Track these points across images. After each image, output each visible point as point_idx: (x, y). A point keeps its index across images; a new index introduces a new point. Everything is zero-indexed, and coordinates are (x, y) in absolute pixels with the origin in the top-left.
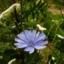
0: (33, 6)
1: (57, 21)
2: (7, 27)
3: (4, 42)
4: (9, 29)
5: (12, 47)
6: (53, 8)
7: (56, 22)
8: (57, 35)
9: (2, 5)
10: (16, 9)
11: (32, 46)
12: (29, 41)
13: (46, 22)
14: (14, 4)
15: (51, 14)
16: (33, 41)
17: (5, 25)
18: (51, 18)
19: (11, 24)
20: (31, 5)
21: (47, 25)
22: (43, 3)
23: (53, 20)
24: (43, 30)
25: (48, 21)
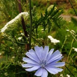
0: (45, 15)
1: (73, 31)
2: (12, 40)
3: (8, 56)
4: (15, 42)
5: (18, 62)
6: (67, 14)
7: (71, 32)
8: (73, 48)
9: (7, 11)
10: (24, 19)
11: (44, 68)
12: (40, 61)
13: (58, 30)
14: (22, 13)
15: (65, 23)
16: (46, 62)
17: (10, 38)
18: (65, 26)
19: (18, 34)
20: (41, 14)
21: (59, 35)
22: (56, 11)
23: (68, 29)
24: (56, 43)
25: (61, 30)
